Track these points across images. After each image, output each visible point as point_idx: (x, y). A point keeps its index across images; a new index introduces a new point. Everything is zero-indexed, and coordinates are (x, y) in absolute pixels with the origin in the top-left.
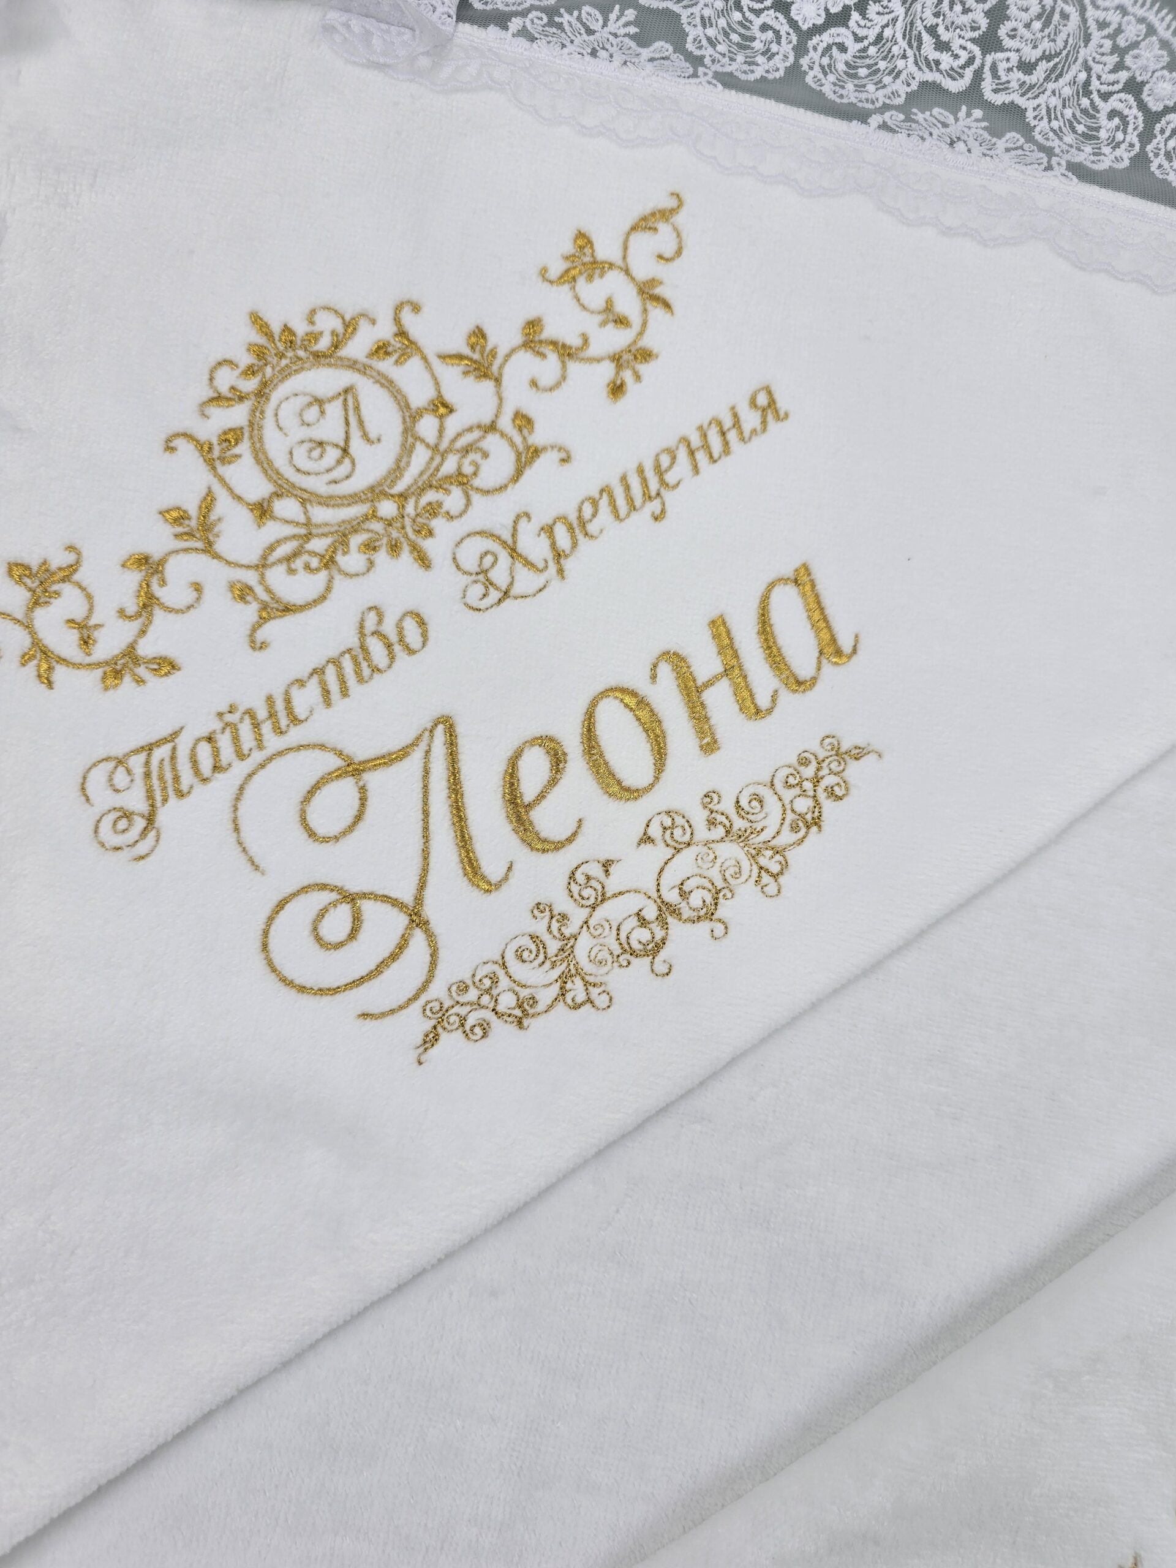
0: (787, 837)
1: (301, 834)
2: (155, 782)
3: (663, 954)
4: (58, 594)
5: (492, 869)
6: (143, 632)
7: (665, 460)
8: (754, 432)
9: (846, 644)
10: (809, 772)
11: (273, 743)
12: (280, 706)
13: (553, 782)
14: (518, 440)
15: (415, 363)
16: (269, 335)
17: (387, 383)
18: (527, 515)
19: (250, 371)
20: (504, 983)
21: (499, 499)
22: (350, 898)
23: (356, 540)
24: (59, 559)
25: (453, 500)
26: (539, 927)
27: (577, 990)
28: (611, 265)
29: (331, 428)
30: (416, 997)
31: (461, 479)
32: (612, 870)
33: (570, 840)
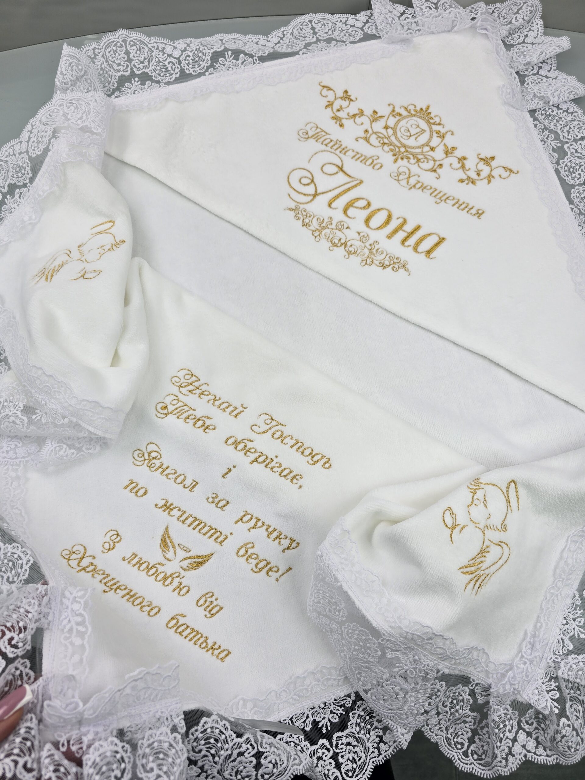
0: (377, 263)
1: (321, 166)
2: (316, 136)
3: (335, 248)
4: (345, 101)
5: (333, 205)
6: (347, 119)
7: (451, 198)
8: (471, 214)
9: (432, 255)
10: (395, 261)
11: (338, 152)
12: (346, 150)
13: (361, 208)
14: (435, 167)
15: (440, 140)
16: (426, 111)
17: (431, 137)
18: (419, 176)
19: (415, 111)
20: (311, 219)
21: (419, 169)
22: (312, 181)
23: (392, 147)
24: (353, 98)
25: (413, 161)
26: (326, 220)
27: (317, 234)
28: (491, 166)
29: (413, 131)
30: (298, 202)
31: (419, 160)
32: (348, 229)
33: (349, 217)
